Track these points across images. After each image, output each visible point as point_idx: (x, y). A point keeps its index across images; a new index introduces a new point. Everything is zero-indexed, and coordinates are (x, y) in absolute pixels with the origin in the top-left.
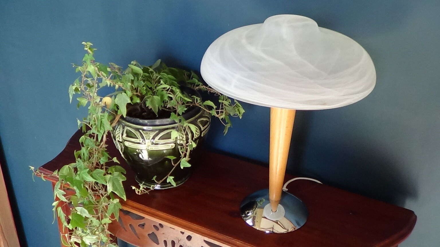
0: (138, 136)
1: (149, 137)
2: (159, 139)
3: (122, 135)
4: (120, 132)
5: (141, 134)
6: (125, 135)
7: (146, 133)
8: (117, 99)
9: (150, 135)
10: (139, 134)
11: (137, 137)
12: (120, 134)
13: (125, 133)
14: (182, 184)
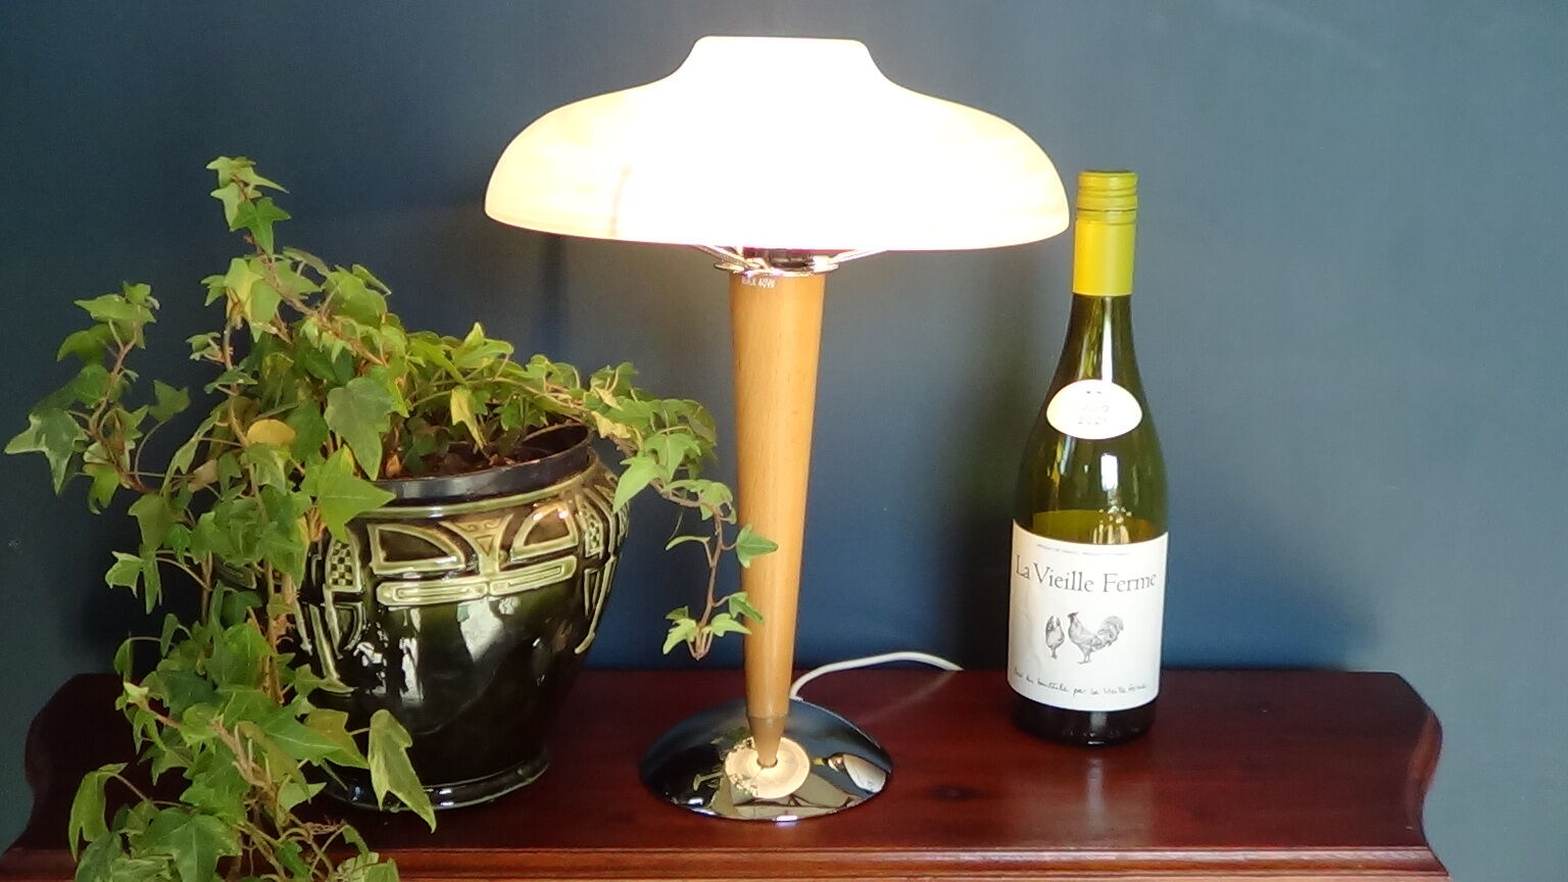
0: (446, 545)
1: (490, 538)
2: (527, 543)
3: (366, 557)
4: (348, 554)
5: (453, 535)
6: (379, 555)
7: (472, 528)
8: (330, 410)
9: (491, 532)
10: (445, 538)
11: (439, 549)
12: (352, 560)
13: (379, 547)
14: (541, 773)
